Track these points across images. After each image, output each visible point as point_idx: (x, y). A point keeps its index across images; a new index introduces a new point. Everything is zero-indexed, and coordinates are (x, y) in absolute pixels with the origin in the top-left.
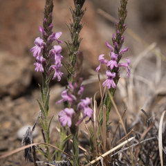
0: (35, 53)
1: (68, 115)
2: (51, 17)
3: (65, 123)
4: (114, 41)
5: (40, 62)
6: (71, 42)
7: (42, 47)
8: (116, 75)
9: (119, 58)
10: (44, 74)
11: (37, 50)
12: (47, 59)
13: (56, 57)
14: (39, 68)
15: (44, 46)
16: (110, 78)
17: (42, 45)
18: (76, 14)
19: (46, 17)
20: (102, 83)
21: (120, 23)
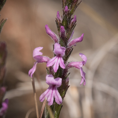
4: (59, 25)
8: (63, 82)
9: (68, 53)
16: (53, 86)
20: (38, 96)
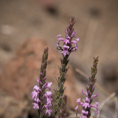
0: (34, 96)
2: (45, 72)
4: (88, 90)
5: (36, 103)
6: (58, 90)
7: (39, 92)
10: (39, 111)
11: (35, 94)
12: (42, 100)
13: (48, 99)
14: (36, 106)
15: (40, 91)
17: (39, 90)
18: (62, 70)
19: (42, 71)
21: (92, 77)
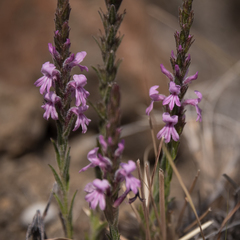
0: (43, 88)
1: (100, 190)
2: (67, 27)
3: (95, 203)
4: (174, 64)
5: (51, 103)
7: (55, 78)
8: (179, 119)
9: (183, 91)
10: (59, 122)
11: (46, 82)
12: (64, 97)
13: (77, 94)
14: (51, 112)
15: (57, 75)
17: (54, 74)
18: (109, 20)
19: (59, 27)
21: (182, 33)
